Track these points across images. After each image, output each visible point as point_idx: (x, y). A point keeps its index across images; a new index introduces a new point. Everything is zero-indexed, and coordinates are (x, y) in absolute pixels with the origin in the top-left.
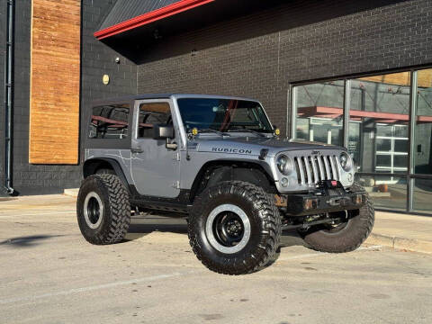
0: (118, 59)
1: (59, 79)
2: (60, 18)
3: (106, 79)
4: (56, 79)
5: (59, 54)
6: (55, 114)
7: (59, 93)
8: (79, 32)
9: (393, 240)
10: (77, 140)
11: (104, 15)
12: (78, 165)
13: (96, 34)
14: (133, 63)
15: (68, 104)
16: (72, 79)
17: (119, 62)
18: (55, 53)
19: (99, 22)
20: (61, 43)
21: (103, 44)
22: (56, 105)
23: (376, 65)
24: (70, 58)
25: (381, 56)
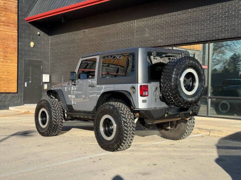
0: (39, 33)
1: (6, 44)
2: (6, 9)
3: (32, 44)
4: (4, 45)
5: (5, 30)
6: (4, 64)
7: (5, 52)
8: (17, 17)
9: (210, 131)
10: (16, 79)
11: (30, 8)
12: (17, 93)
13: (26, 19)
14: (47, 35)
15: (11, 58)
16: (13, 44)
17: (39, 35)
18: (3, 30)
19: (28, 12)
20: (7, 24)
21: (30, 24)
22: (4, 59)
23: (189, 40)
24: (12, 32)
25: (192, 35)
